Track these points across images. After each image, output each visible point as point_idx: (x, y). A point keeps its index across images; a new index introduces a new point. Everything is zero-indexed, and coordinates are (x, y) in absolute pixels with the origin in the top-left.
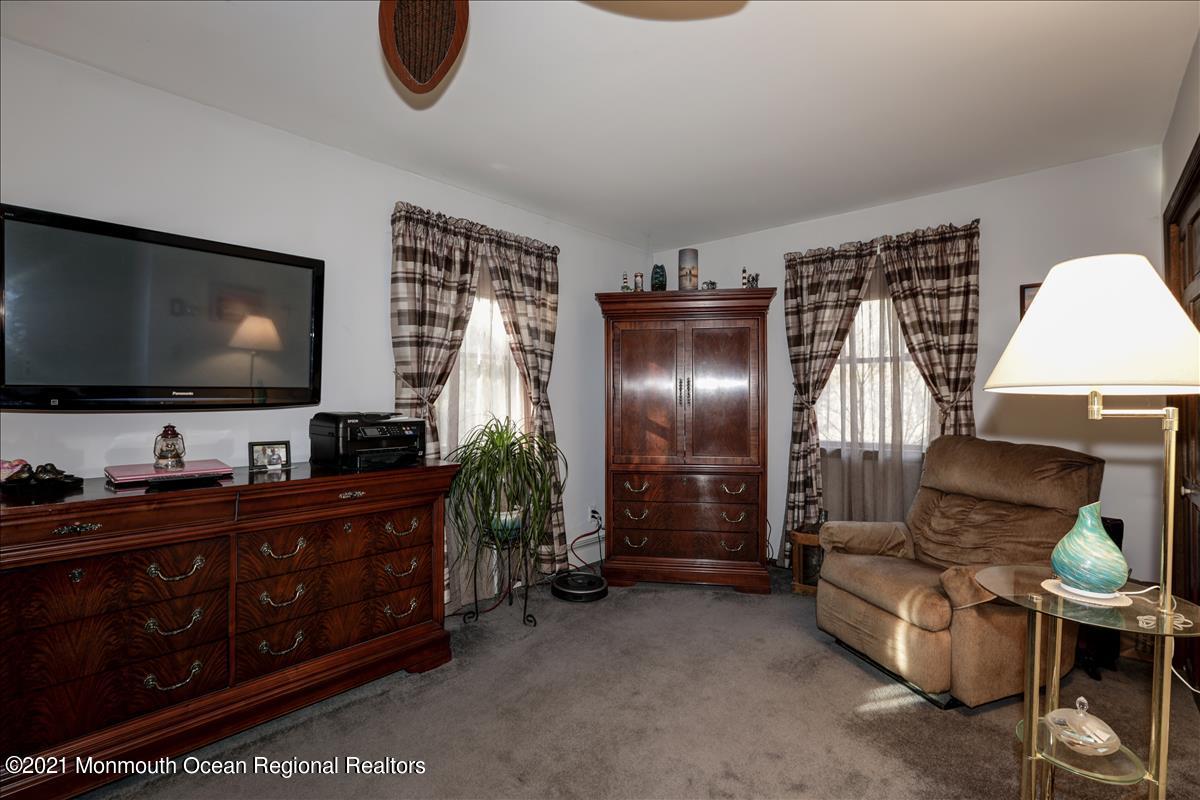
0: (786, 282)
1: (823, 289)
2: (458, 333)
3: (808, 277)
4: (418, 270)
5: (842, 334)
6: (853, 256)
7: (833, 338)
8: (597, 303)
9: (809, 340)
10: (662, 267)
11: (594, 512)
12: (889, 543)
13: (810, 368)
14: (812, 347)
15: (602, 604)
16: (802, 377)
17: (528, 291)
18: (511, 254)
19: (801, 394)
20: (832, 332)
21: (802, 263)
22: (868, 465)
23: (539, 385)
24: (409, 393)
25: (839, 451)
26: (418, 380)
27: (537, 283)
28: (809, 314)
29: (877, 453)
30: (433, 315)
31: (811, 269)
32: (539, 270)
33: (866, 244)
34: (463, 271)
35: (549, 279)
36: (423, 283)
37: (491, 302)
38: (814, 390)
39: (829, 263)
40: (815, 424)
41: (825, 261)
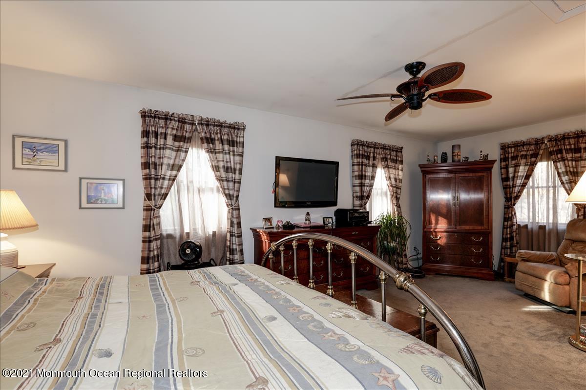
0: (501, 155)
1: (519, 158)
2: (372, 181)
3: (511, 153)
4: (361, 161)
5: (528, 177)
6: (534, 144)
7: (524, 178)
8: (419, 168)
9: (512, 179)
10: (446, 153)
11: (415, 248)
12: (549, 259)
13: (512, 191)
14: (513, 183)
15: (424, 279)
16: (509, 195)
17: (393, 165)
18: (388, 152)
19: (508, 202)
20: (523, 176)
21: (508, 147)
22: (541, 231)
23: (397, 199)
24: (357, 202)
25: (527, 225)
26: (361, 198)
27: (395, 161)
28: (512, 168)
29: (545, 226)
30: (365, 176)
31: (513, 149)
32: (397, 156)
33: (540, 139)
34: (374, 160)
35: (400, 159)
36: (362, 165)
37: (382, 170)
38: (515, 200)
39: (521, 147)
40: (515, 214)
41: (520, 146)
